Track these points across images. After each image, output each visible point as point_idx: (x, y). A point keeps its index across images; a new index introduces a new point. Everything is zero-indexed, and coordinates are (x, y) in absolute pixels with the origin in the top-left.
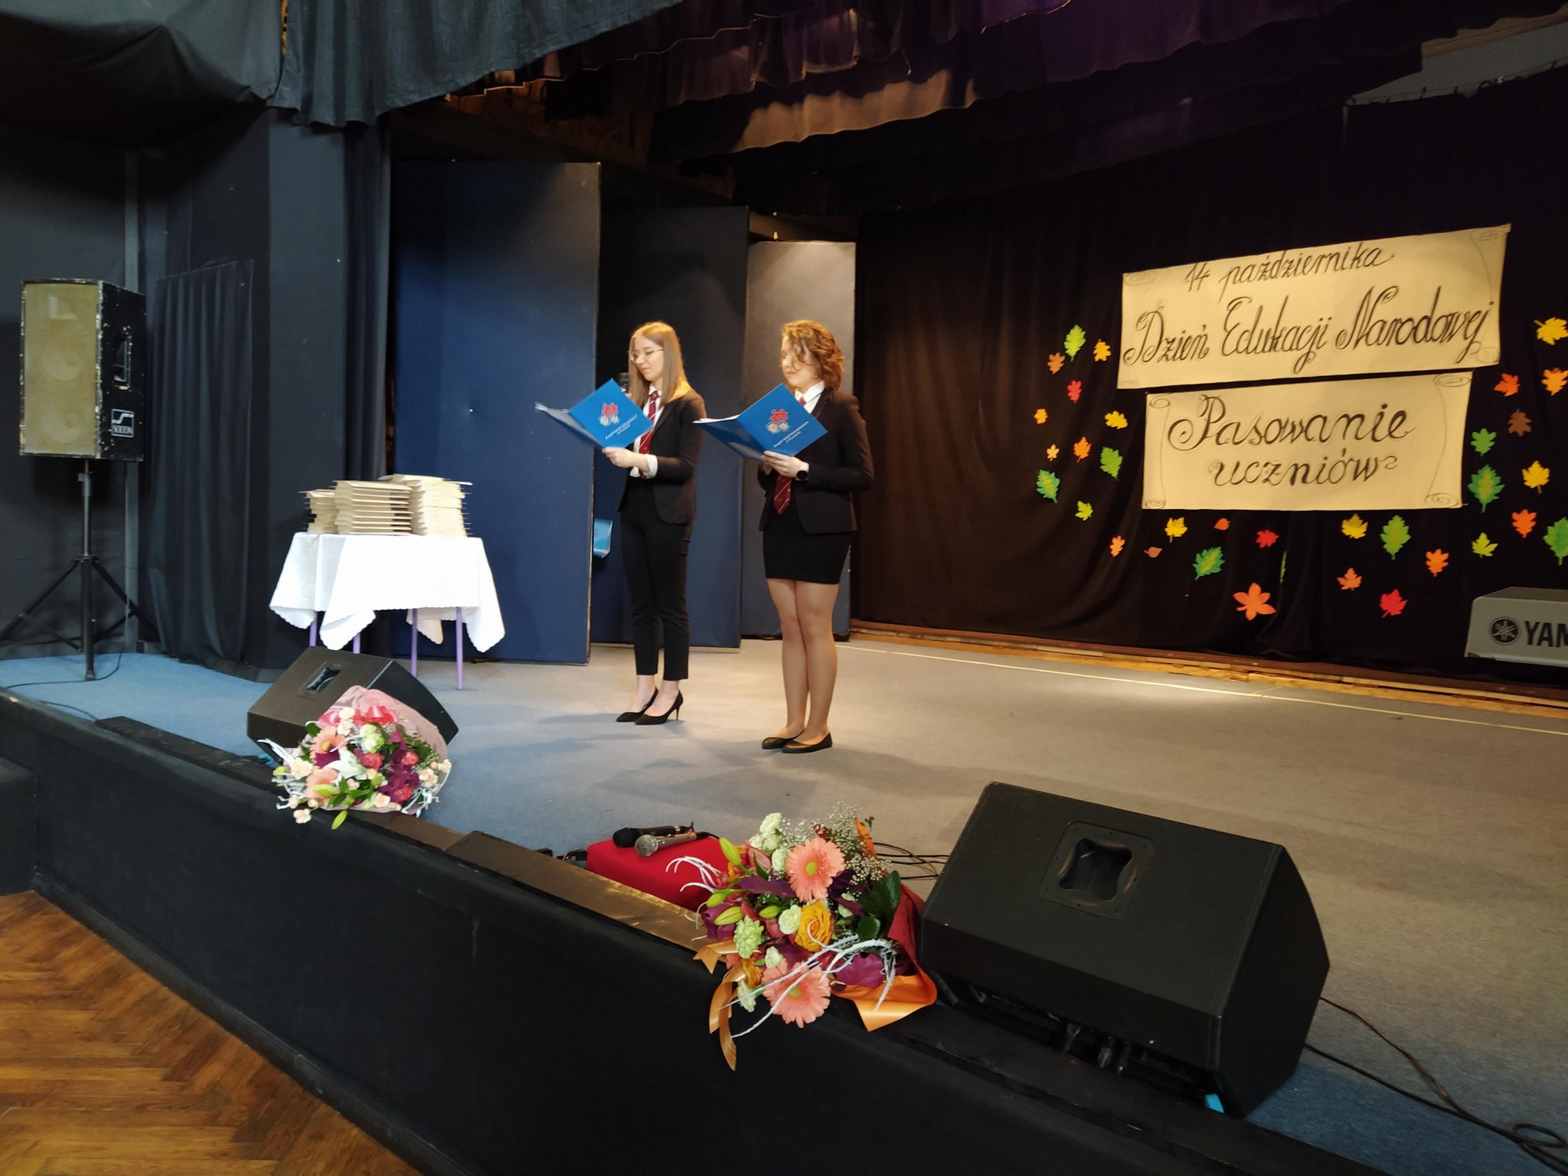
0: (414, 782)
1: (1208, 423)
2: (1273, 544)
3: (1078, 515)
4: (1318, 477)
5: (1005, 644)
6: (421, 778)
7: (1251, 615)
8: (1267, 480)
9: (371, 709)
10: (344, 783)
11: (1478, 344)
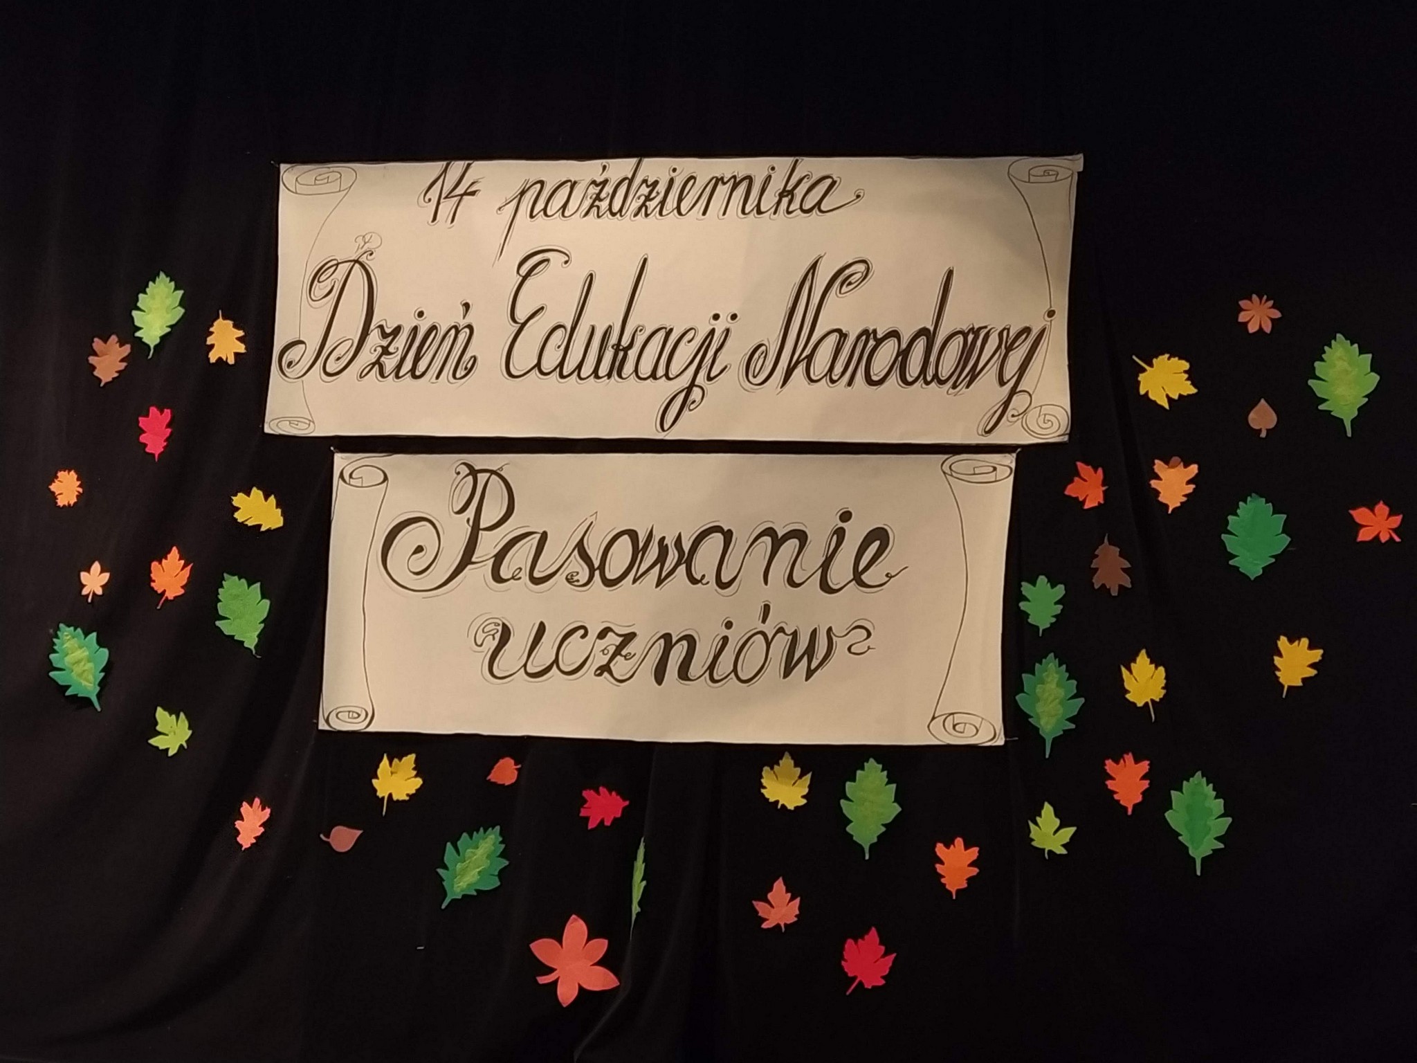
1: (476, 528)
2: (616, 821)
3: (153, 742)
4: (711, 668)
7: (566, 994)
8: (605, 669)
11: (1027, 396)
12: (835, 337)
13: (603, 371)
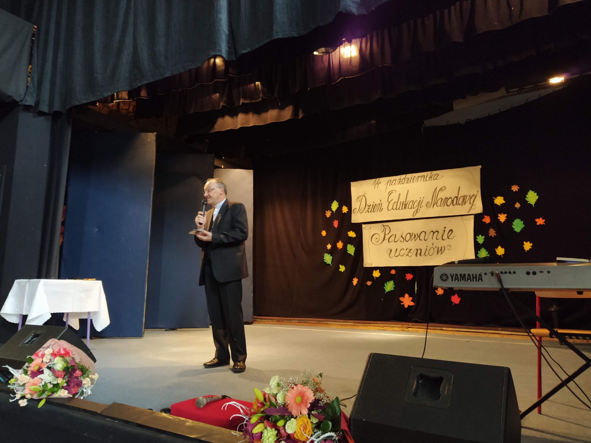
0: (79, 384)
1: (385, 234)
2: (412, 279)
3: (340, 270)
4: (425, 254)
5: (315, 322)
6: (84, 382)
7: (406, 306)
8: (407, 255)
9: (60, 350)
10: (45, 385)
11: (475, 206)
12: (441, 199)
13: (403, 208)
